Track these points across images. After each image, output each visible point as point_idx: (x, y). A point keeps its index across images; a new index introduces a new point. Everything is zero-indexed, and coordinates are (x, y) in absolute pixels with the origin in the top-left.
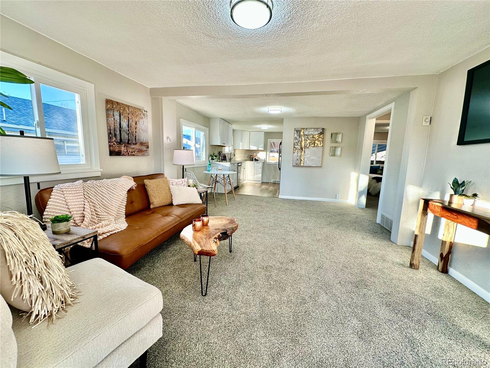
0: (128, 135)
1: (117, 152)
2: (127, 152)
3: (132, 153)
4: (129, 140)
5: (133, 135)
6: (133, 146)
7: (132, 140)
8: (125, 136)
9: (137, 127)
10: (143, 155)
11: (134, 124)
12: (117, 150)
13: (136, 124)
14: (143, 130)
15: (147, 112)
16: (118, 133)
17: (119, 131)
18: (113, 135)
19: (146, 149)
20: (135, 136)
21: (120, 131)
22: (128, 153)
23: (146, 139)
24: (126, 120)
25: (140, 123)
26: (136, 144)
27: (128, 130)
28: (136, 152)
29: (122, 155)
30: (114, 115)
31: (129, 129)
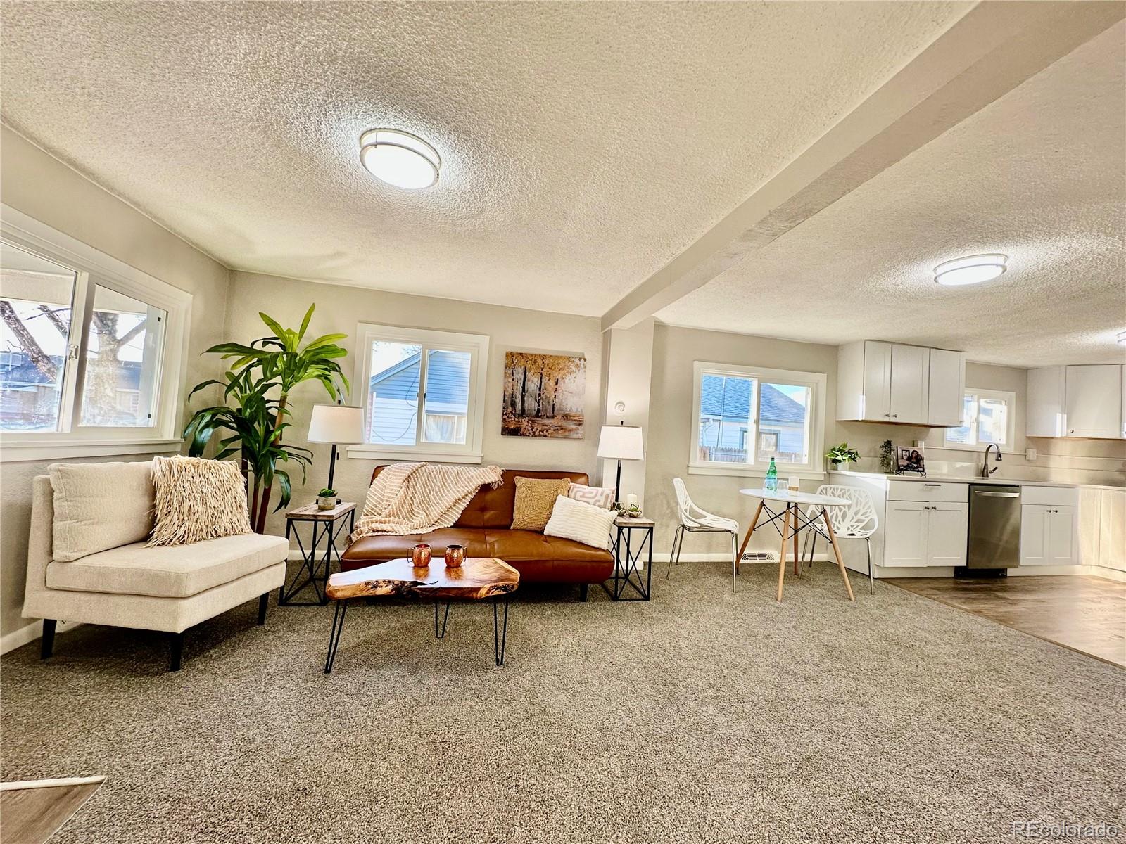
0: (538, 403)
1: (512, 429)
2: (532, 430)
3: (543, 432)
4: (539, 410)
5: (549, 402)
6: (546, 421)
7: (546, 410)
8: (531, 405)
9: (559, 388)
10: (566, 438)
11: (552, 383)
12: (512, 427)
14: (571, 393)
15: (585, 360)
16: (519, 400)
17: (520, 397)
18: (509, 404)
19: (574, 427)
20: (554, 405)
21: (523, 397)
22: (534, 433)
23: (577, 409)
24: (535, 380)
25: (567, 381)
26: (553, 417)
27: (540, 395)
28: (550, 432)
29: (521, 435)
30: (513, 374)
31: (542, 393)
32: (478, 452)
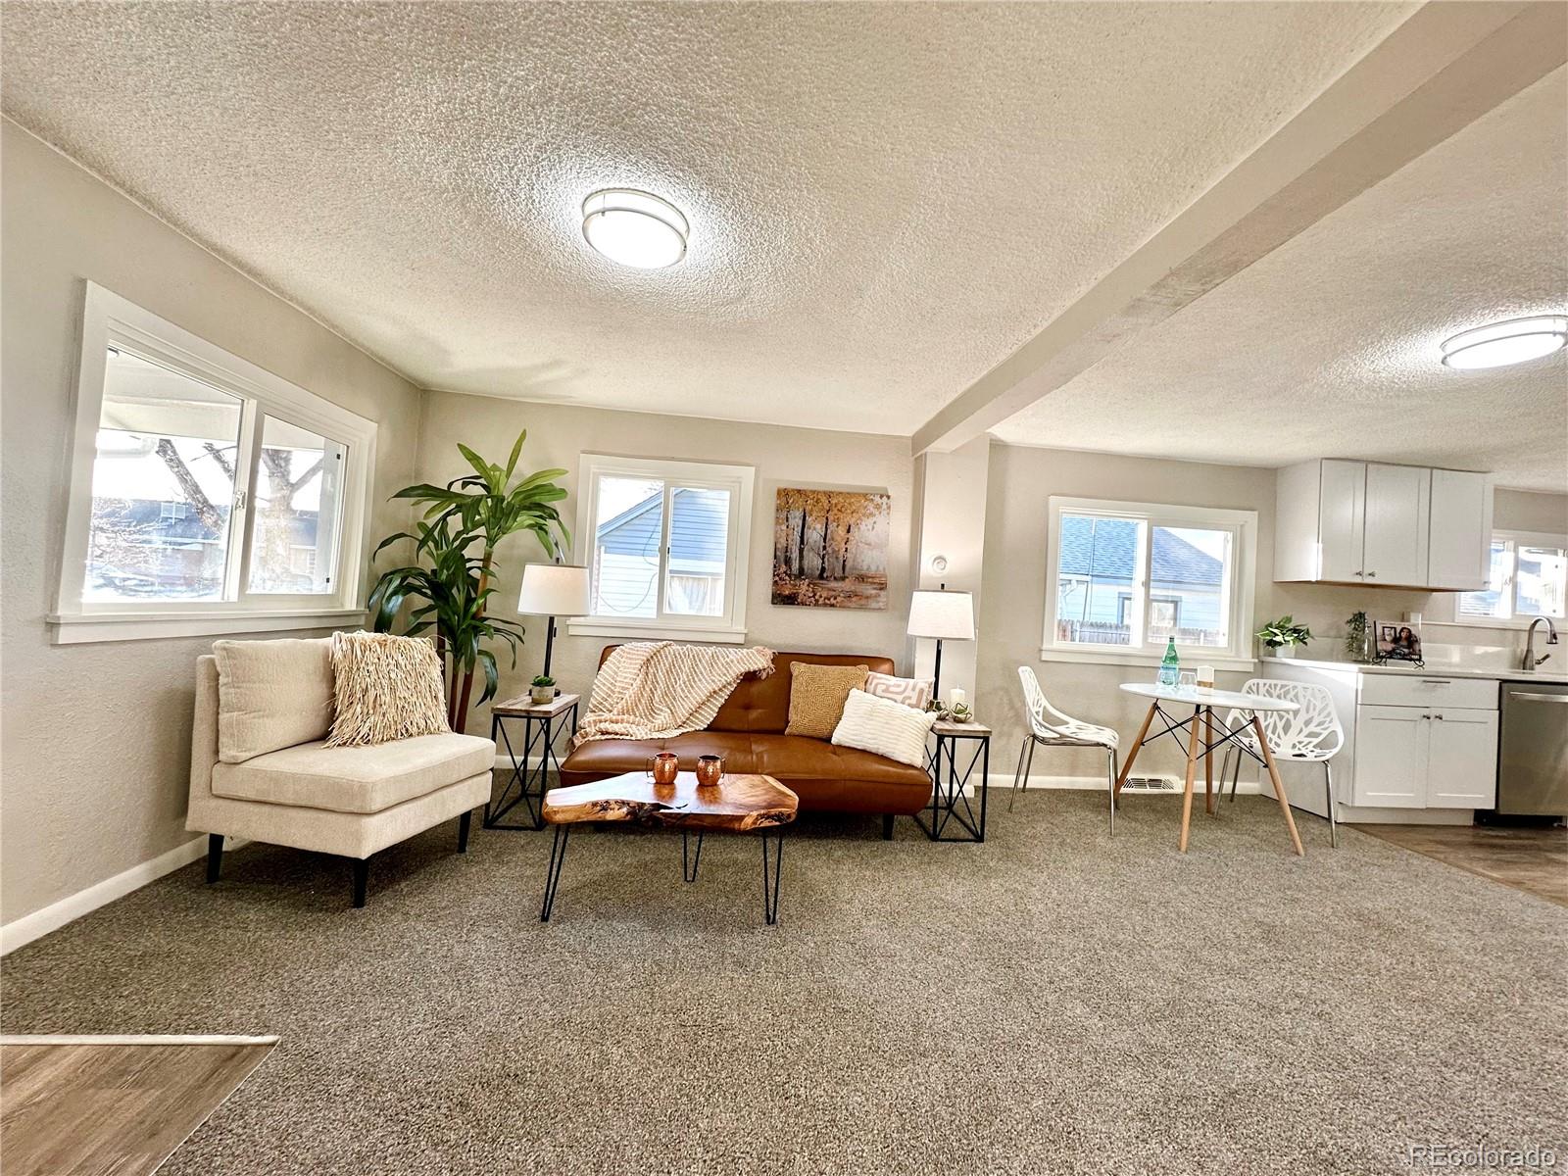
0: (823, 559)
1: (786, 596)
2: (814, 596)
3: (829, 599)
4: (823, 569)
5: (837, 558)
6: (833, 584)
7: (834, 569)
8: (813, 562)
9: (851, 538)
10: (861, 608)
11: (842, 531)
12: (787, 592)
13: (848, 531)
14: (869, 544)
15: (888, 497)
16: (795, 555)
17: (798, 551)
18: (782, 559)
19: (874, 592)
20: (844, 561)
21: (801, 551)
22: (817, 601)
23: (878, 567)
24: (818, 526)
25: (863, 527)
26: (843, 579)
27: (824, 548)
28: (839, 599)
29: (798, 604)
30: (787, 518)
31: (827, 545)
32: (742, 629)
